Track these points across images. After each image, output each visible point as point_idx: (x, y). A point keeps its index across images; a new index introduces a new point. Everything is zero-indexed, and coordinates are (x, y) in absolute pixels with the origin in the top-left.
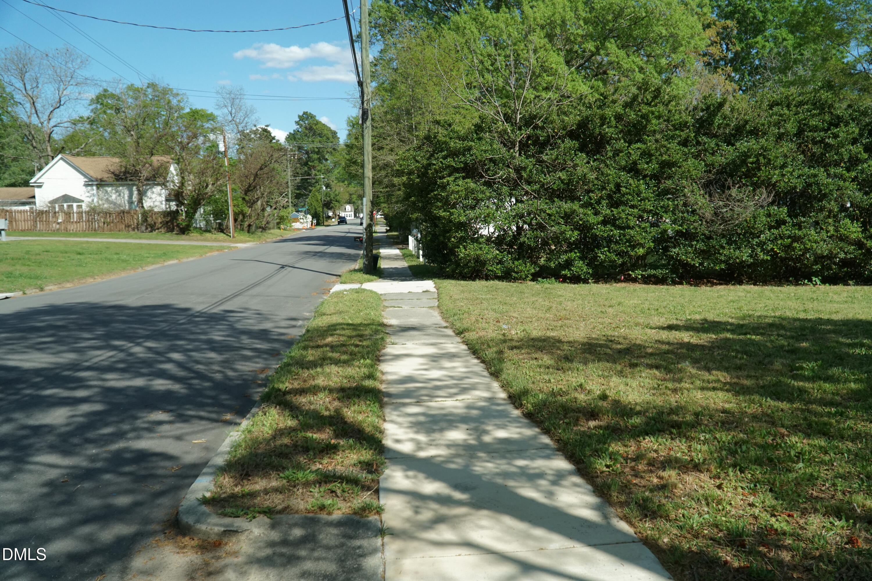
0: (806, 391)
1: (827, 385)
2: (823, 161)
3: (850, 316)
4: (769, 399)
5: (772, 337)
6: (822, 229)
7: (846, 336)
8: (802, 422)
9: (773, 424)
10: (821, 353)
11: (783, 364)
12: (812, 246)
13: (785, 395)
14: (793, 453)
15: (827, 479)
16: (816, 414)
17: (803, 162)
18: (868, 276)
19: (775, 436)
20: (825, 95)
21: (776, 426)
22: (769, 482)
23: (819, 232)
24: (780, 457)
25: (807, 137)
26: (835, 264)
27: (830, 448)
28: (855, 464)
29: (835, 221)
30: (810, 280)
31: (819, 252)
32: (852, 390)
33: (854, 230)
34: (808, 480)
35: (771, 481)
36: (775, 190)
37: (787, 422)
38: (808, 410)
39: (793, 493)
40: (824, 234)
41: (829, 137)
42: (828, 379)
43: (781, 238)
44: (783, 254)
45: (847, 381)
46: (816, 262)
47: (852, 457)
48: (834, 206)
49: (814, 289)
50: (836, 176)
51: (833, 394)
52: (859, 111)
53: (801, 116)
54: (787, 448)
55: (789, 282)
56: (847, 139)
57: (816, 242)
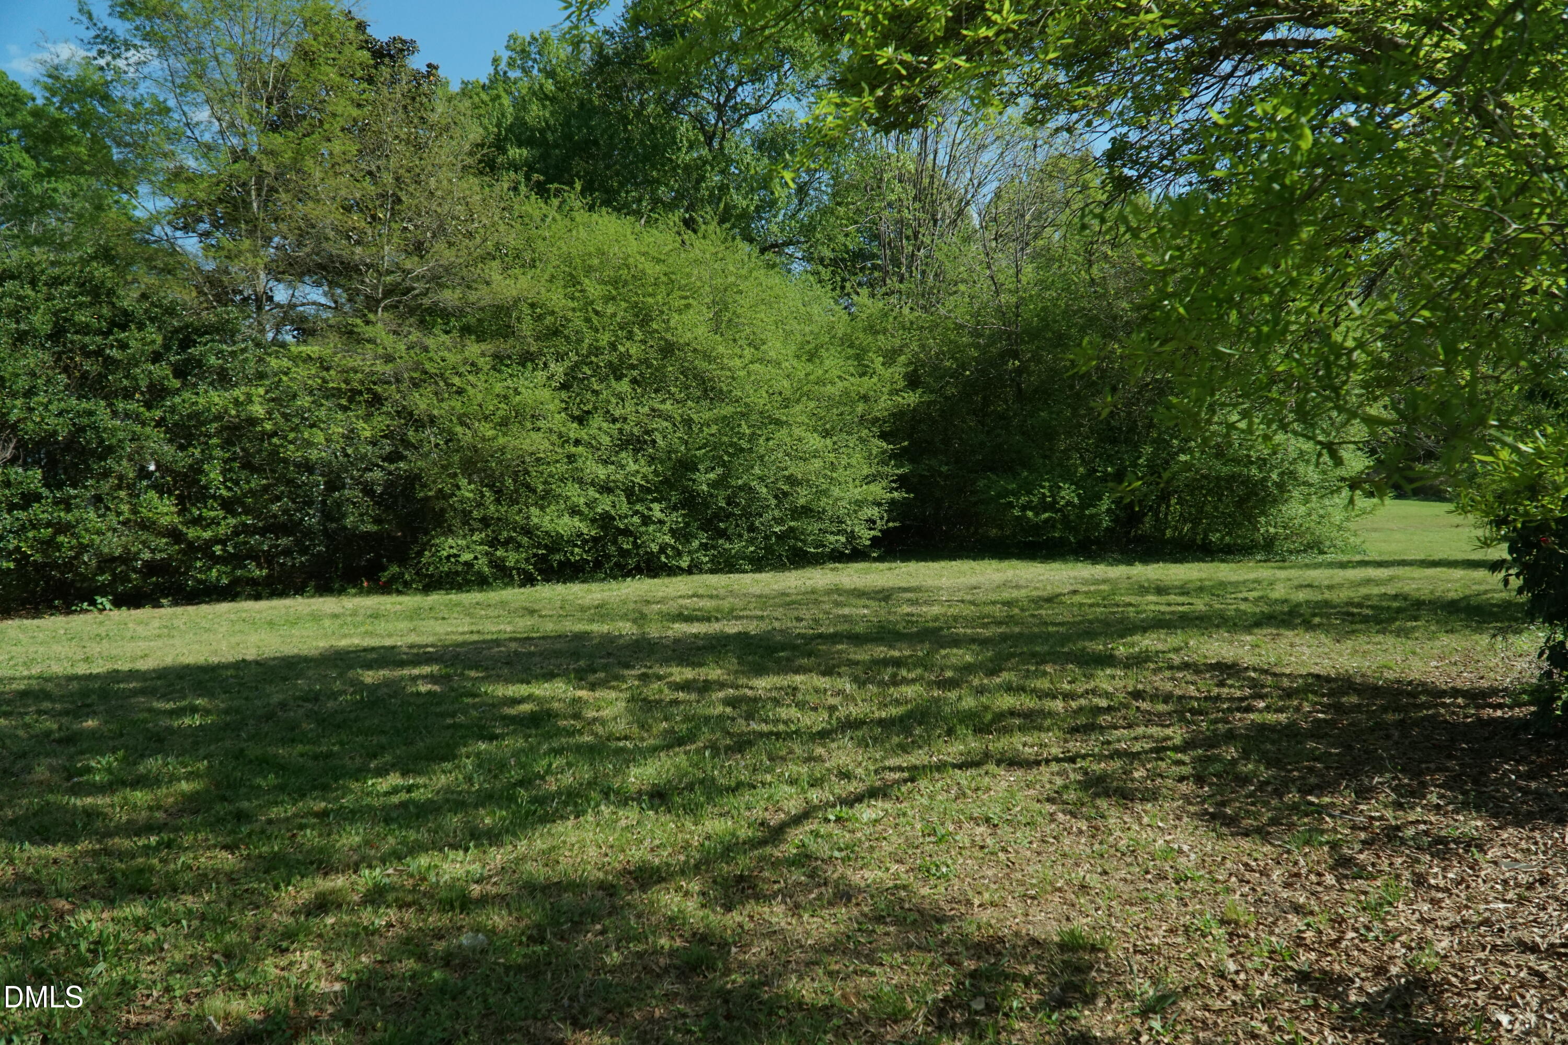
0: (99, 814)
1: (138, 794)
2: (103, 388)
3: (169, 661)
4: (27, 845)
5: (27, 719)
6: (108, 509)
7: (165, 697)
8: (95, 877)
9: (40, 893)
10: (122, 735)
11: (52, 769)
12: (92, 541)
13: (60, 830)
14: (83, 946)
15: (154, 982)
16: (121, 855)
17: (67, 387)
18: (193, 587)
19: (47, 918)
20: (101, 271)
21: (45, 899)
22: (39, 1023)
23: (104, 515)
24: (59, 961)
25: (72, 342)
26: (135, 570)
27: (155, 916)
28: (201, 937)
29: (130, 495)
30: (93, 603)
31: (106, 550)
32: (183, 794)
33: (165, 510)
34: (118, 995)
35: (44, 1020)
36: (16, 436)
37: (66, 885)
38: (105, 850)
39: (91, 1031)
40: (112, 517)
41: (112, 346)
42: (138, 782)
43: (34, 527)
44: (38, 557)
45: (173, 779)
46: (101, 570)
47: (195, 923)
48: (128, 469)
49: (101, 617)
50: (127, 416)
51: (150, 808)
52: (160, 306)
53: (58, 304)
54: (72, 938)
55: (53, 610)
56: (143, 352)
57: (99, 533)
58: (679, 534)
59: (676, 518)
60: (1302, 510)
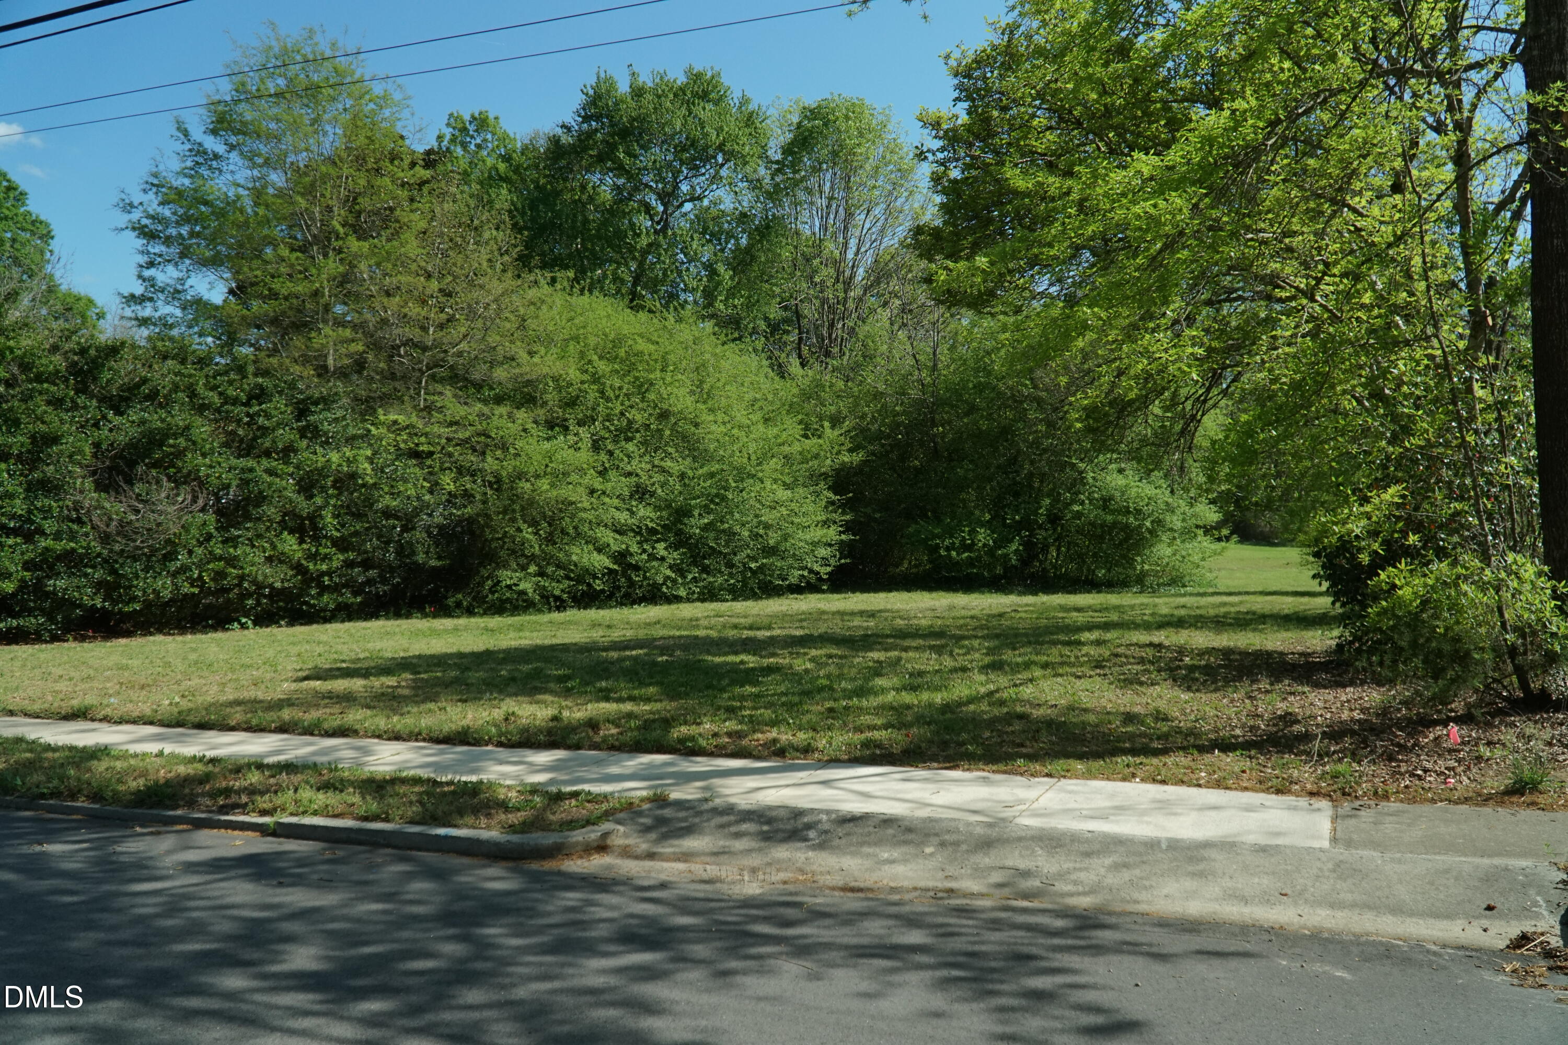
6: (253, 546)
12: (251, 571)
29: (275, 536)
30: (241, 623)
33: (296, 547)
40: (259, 553)
44: (213, 585)
48: (276, 515)
55: (208, 628)
57: (254, 565)
58: (677, 569)
59: (675, 556)
60: (1168, 551)
